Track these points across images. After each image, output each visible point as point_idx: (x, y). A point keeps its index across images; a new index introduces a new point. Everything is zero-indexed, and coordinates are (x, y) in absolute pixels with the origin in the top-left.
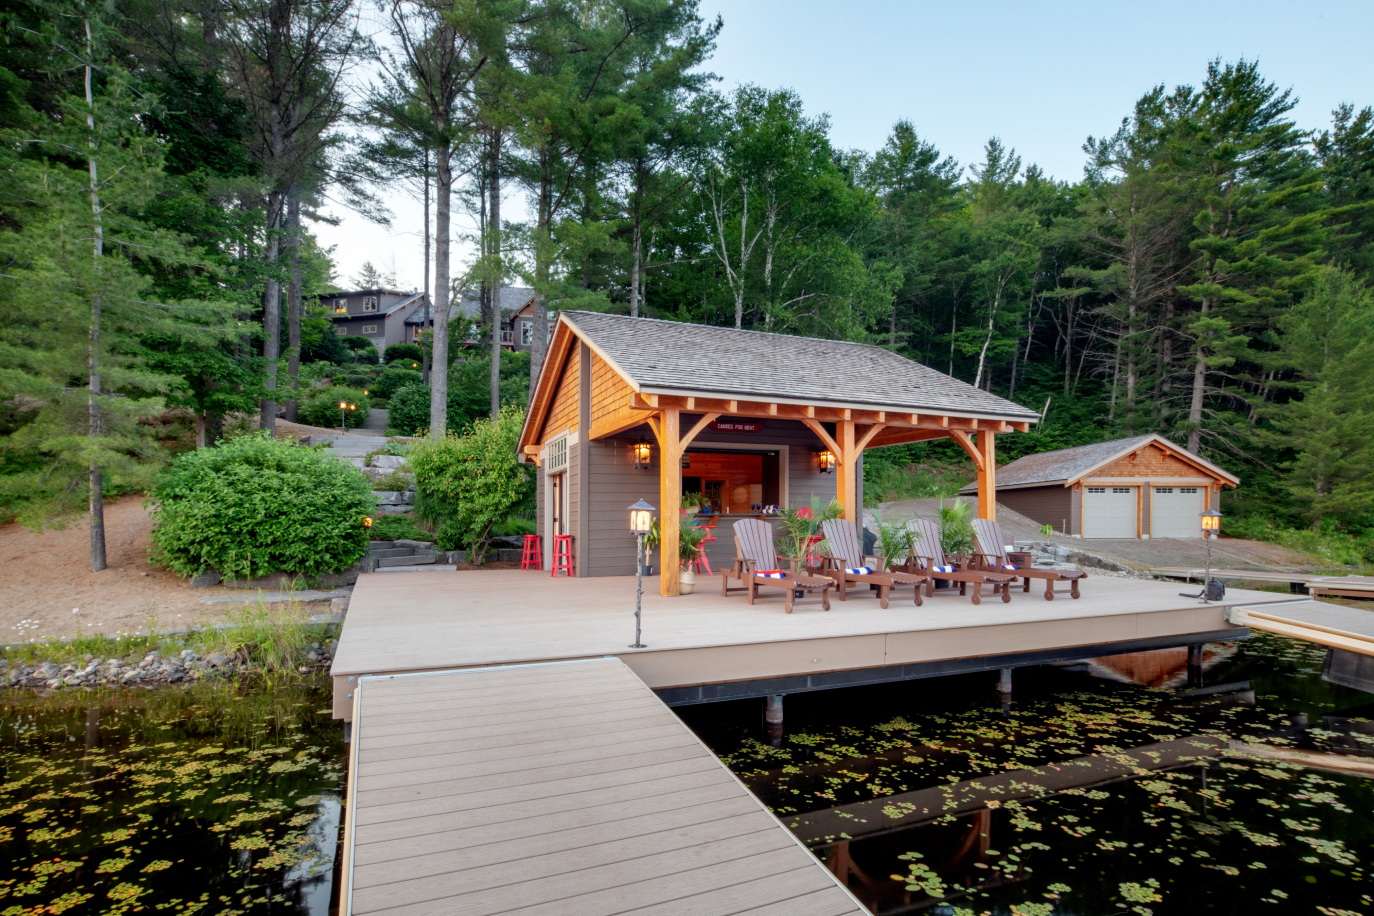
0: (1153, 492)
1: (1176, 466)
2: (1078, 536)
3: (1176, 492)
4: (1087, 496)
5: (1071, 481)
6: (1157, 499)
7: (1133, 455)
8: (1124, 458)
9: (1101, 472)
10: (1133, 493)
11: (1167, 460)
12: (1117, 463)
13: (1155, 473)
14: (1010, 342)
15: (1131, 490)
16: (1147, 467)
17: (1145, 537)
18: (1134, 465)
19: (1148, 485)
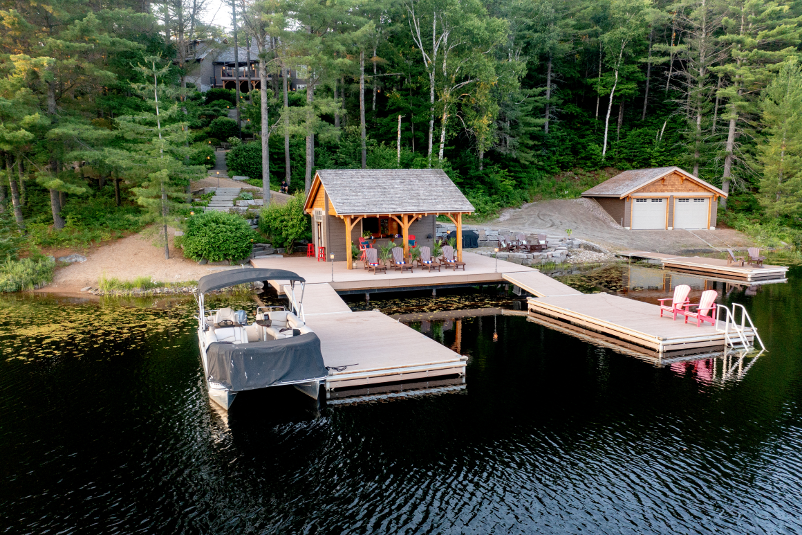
0: (676, 202)
1: (690, 185)
2: (628, 228)
3: (691, 201)
4: (635, 204)
5: (622, 196)
6: (679, 206)
7: (663, 179)
8: (658, 181)
9: (644, 189)
10: (664, 202)
11: (685, 182)
12: (653, 184)
13: (677, 190)
14: (630, 86)
15: (663, 200)
16: (672, 186)
17: (670, 228)
18: (664, 185)
19: (672, 197)
